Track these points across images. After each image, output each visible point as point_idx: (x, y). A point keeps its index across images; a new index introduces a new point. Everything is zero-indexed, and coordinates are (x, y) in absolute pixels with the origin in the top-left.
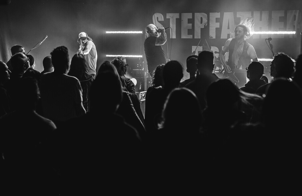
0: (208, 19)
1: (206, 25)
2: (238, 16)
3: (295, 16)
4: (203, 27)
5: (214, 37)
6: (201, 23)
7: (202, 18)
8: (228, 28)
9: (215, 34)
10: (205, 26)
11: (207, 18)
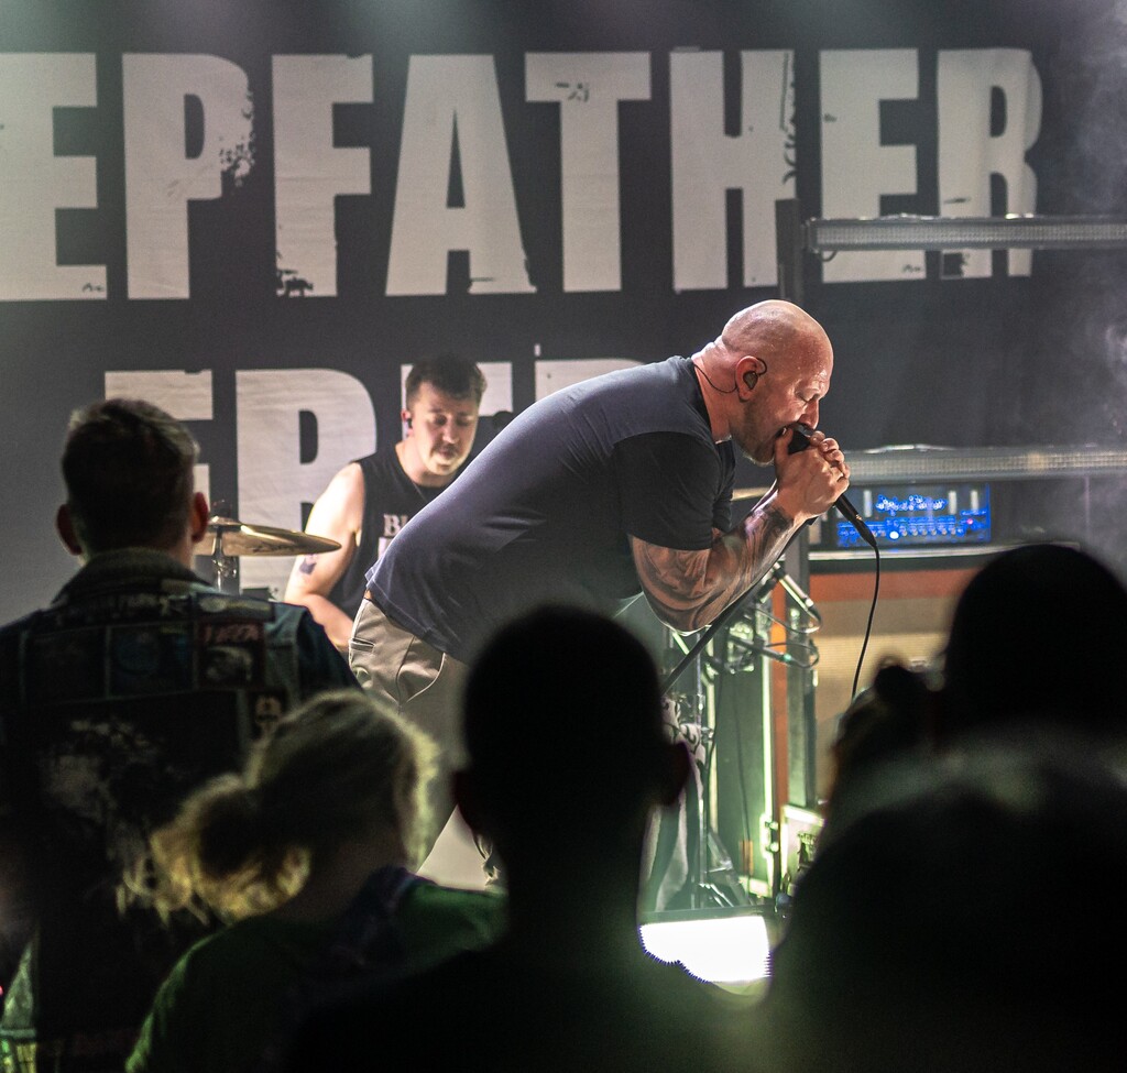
0: (256, 110)
1: (244, 169)
2: (538, 88)
3: (998, 99)
4: (212, 190)
5: (324, 283)
6: (194, 146)
7: (193, 108)
8: (456, 198)
9: (330, 253)
10: (227, 177)
11: (248, 106)
